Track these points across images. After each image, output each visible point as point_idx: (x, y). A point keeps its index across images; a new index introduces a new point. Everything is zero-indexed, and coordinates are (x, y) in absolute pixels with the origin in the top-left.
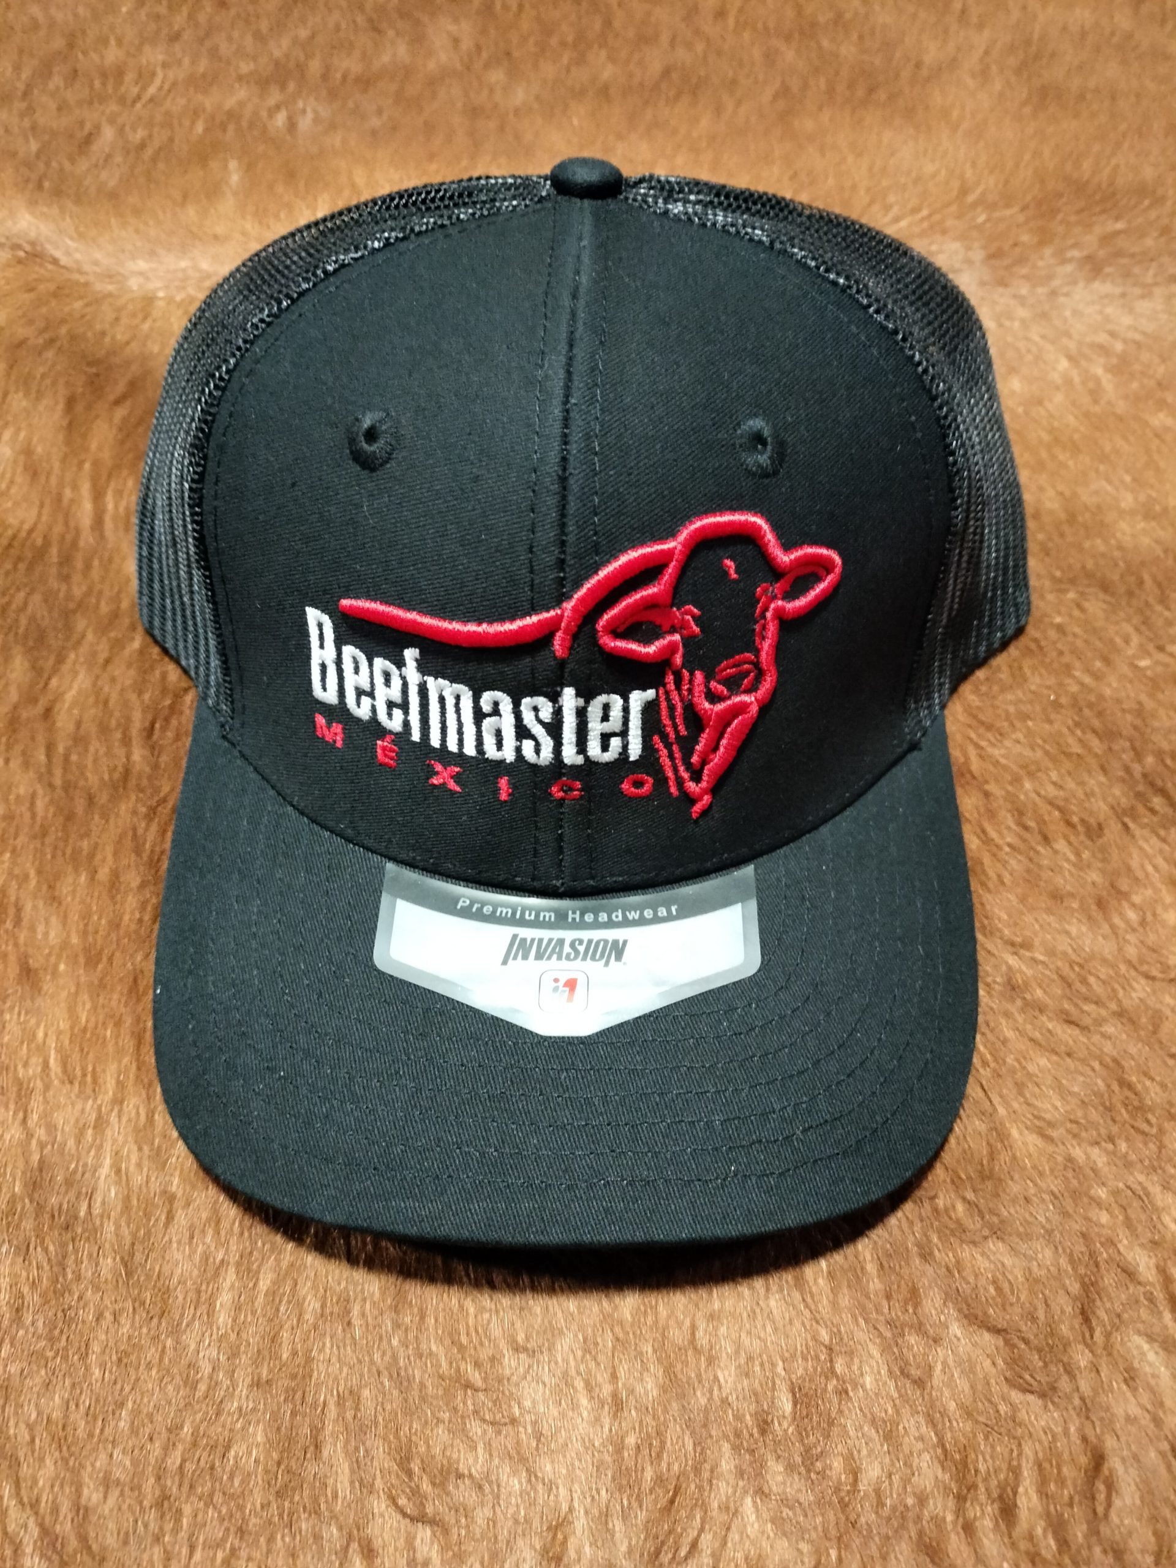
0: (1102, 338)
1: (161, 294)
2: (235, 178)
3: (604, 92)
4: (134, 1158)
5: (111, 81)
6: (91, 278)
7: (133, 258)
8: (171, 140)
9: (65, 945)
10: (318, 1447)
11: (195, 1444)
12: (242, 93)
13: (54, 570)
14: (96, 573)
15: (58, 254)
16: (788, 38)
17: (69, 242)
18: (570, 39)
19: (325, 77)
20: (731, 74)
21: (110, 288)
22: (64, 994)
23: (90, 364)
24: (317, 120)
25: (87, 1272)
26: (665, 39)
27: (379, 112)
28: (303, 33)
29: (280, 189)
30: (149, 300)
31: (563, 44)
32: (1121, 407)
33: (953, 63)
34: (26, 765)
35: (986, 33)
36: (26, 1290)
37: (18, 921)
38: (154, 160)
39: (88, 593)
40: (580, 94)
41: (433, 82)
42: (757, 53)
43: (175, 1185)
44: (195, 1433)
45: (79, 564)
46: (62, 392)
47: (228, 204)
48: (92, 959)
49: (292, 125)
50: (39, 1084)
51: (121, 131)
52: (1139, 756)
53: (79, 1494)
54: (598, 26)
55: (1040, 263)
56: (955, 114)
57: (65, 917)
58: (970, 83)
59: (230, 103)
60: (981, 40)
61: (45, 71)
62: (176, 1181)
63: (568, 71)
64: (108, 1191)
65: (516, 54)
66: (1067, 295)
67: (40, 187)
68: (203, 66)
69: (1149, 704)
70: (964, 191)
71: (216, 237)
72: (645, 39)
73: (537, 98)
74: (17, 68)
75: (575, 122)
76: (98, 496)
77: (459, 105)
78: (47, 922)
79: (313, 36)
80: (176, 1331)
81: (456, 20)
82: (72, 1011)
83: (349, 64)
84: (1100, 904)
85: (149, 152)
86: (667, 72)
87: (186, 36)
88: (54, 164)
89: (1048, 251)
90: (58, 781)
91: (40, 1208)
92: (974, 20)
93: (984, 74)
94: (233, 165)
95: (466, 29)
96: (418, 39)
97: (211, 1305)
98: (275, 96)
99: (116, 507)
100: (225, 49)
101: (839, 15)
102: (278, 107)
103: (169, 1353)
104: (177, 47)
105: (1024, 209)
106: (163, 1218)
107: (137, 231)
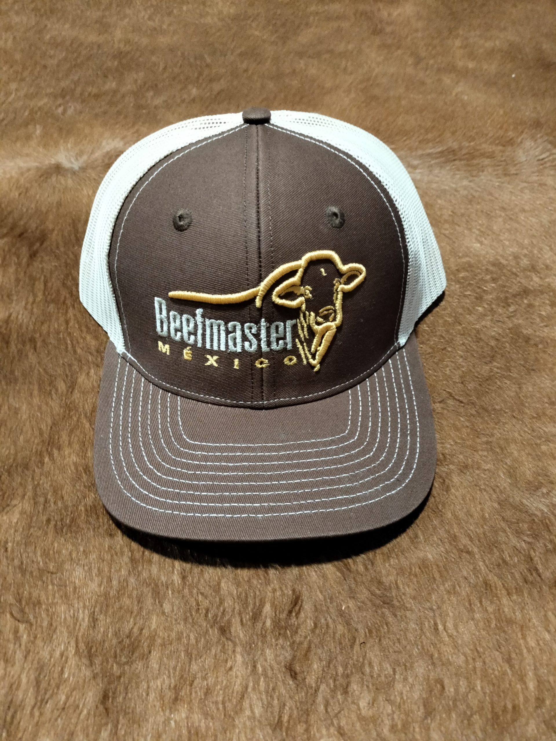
2: (38, 132)
3: (194, 100)
8: (15, 118)
12: (46, 100)
16: (272, 79)
18: (183, 80)
19: (81, 94)
20: (246, 92)
24: (75, 110)
27: (101, 107)
28: (76, 78)
29: (55, 136)
33: (337, 87)
35: (353, 77)
38: (6, 125)
41: (123, 96)
42: (258, 85)
47: (33, 143)
49: (65, 111)
54: (196, 75)
58: (343, 95)
59: (41, 103)
60: (350, 79)
65: (160, 86)
68: (32, 90)
71: (27, 155)
72: (214, 80)
73: (166, 101)
77: (132, 105)
79: (79, 79)
81: (138, 72)
83: (92, 90)
85: (5, 122)
86: (221, 92)
87: (27, 79)
92: (349, 71)
93: (348, 92)
94: (38, 126)
95: (141, 76)
96: (121, 80)
98: (60, 101)
100: (43, 84)
101: (294, 70)
102: (60, 105)
104: (23, 83)
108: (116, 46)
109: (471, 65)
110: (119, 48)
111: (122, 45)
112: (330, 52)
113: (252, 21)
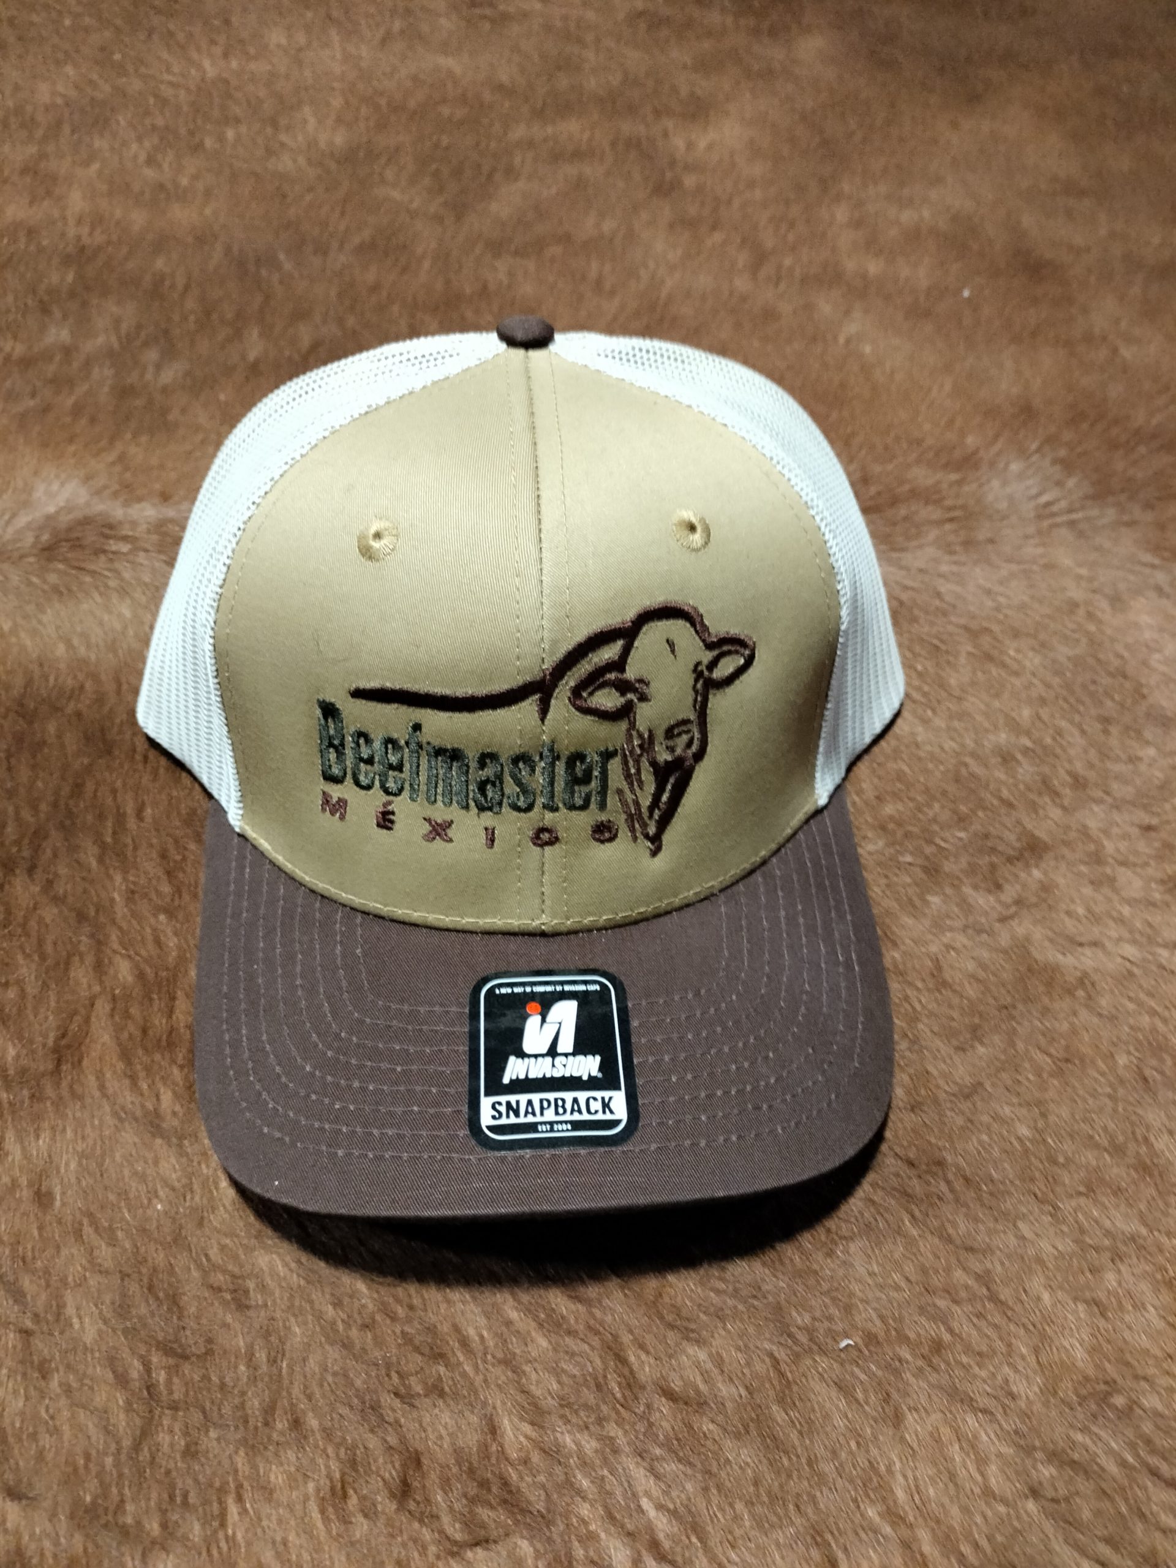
108: (71, 232)
109: (874, 267)
110: (79, 238)
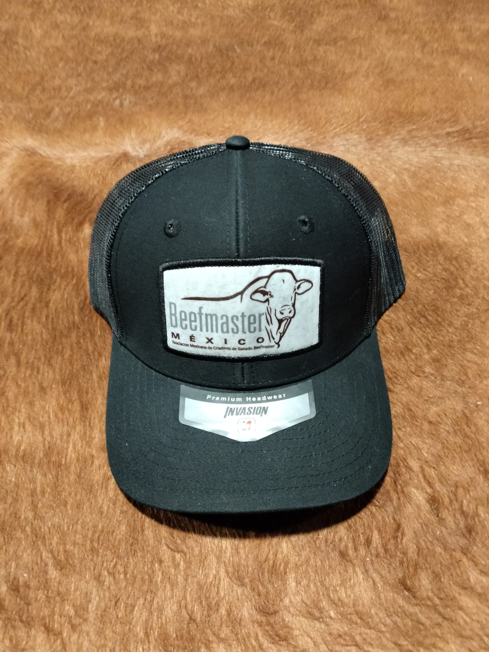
0: (407, 166)
1: (77, 164)
2: (102, 124)
3: (232, 88)
4: (80, 445)
5: (57, 91)
6: (53, 160)
7: (67, 152)
8: (79, 111)
9: (54, 379)
10: (143, 531)
11: (102, 531)
12: (103, 94)
13: (45, 259)
14: (59, 258)
15: (42, 152)
16: (298, 66)
17: (44, 148)
18: (220, 70)
19: (132, 87)
20: (277, 80)
21: (59, 163)
22: (54, 395)
23: (54, 189)
24: (130, 102)
25: (66, 480)
26: (253, 68)
27: (152, 98)
28: (124, 72)
29: (118, 126)
30: (74, 166)
31: (217, 72)
32: (413, 189)
33: (356, 72)
34: (39, 322)
35: (368, 62)
36: (45, 486)
37: (38, 372)
38: (73, 118)
39: (57, 266)
40: (223, 89)
41: (171, 87)
42: (286, 72)
43: (94, 452)
44: (103, 528)
45: (53, 256)
46: (45, 199)
47: (100, 133)
48: (64, 384)
49: (121, 105)
50: (47, 423)
51: (61, 109)
52: (416, 305)
53: (65, 547)
54: (229, 65)
55: (386, 141)
56: (356, 90)
57: (54, 370)
58: (362, 79)
59: (99, 97)
60: (366, 64)
61: (33, 89)
62: (94, 451)
63: (219, 81)
64: (71, 454)
65: (200, 76)
66: (395, 152)
67: (34, 128)
68: (89, 85)
69: (421, 288)
70: (359, 118)
71: (96, 144)
72: (246, 69)
73: (208, 91)
74: (23, 88)
75: (222, 99)
76: (59, 232)
77: (180, 95)
78: (48, 372)
79: (128, 72)
80: (95, 497)
81: (179, 65)
82: (57, 400)
83: (141, 82)
84: (402, 353)
85: (72, 115)
86: (254, 80)
87: (83, 74)
88: (38, 121)
89: (388, 137)
90: (50, 328)
91: (49, 462)
92: (364, 56)
93: (367, 76)
94: (101, 119)
95: (182, 68)
96: (165, 72)
97: (106, 488)
98: (115, 95)
99: (66, 237)
100: (97, 78)
101: (315, 57)
102: (116, 98)
103: (93, 504)
104: (80, 79)
105: (380, 122)
106: (90, 462)
107: (68, 143)
111: (159, 39)
112: (345, 38)
113: (270, 11)
